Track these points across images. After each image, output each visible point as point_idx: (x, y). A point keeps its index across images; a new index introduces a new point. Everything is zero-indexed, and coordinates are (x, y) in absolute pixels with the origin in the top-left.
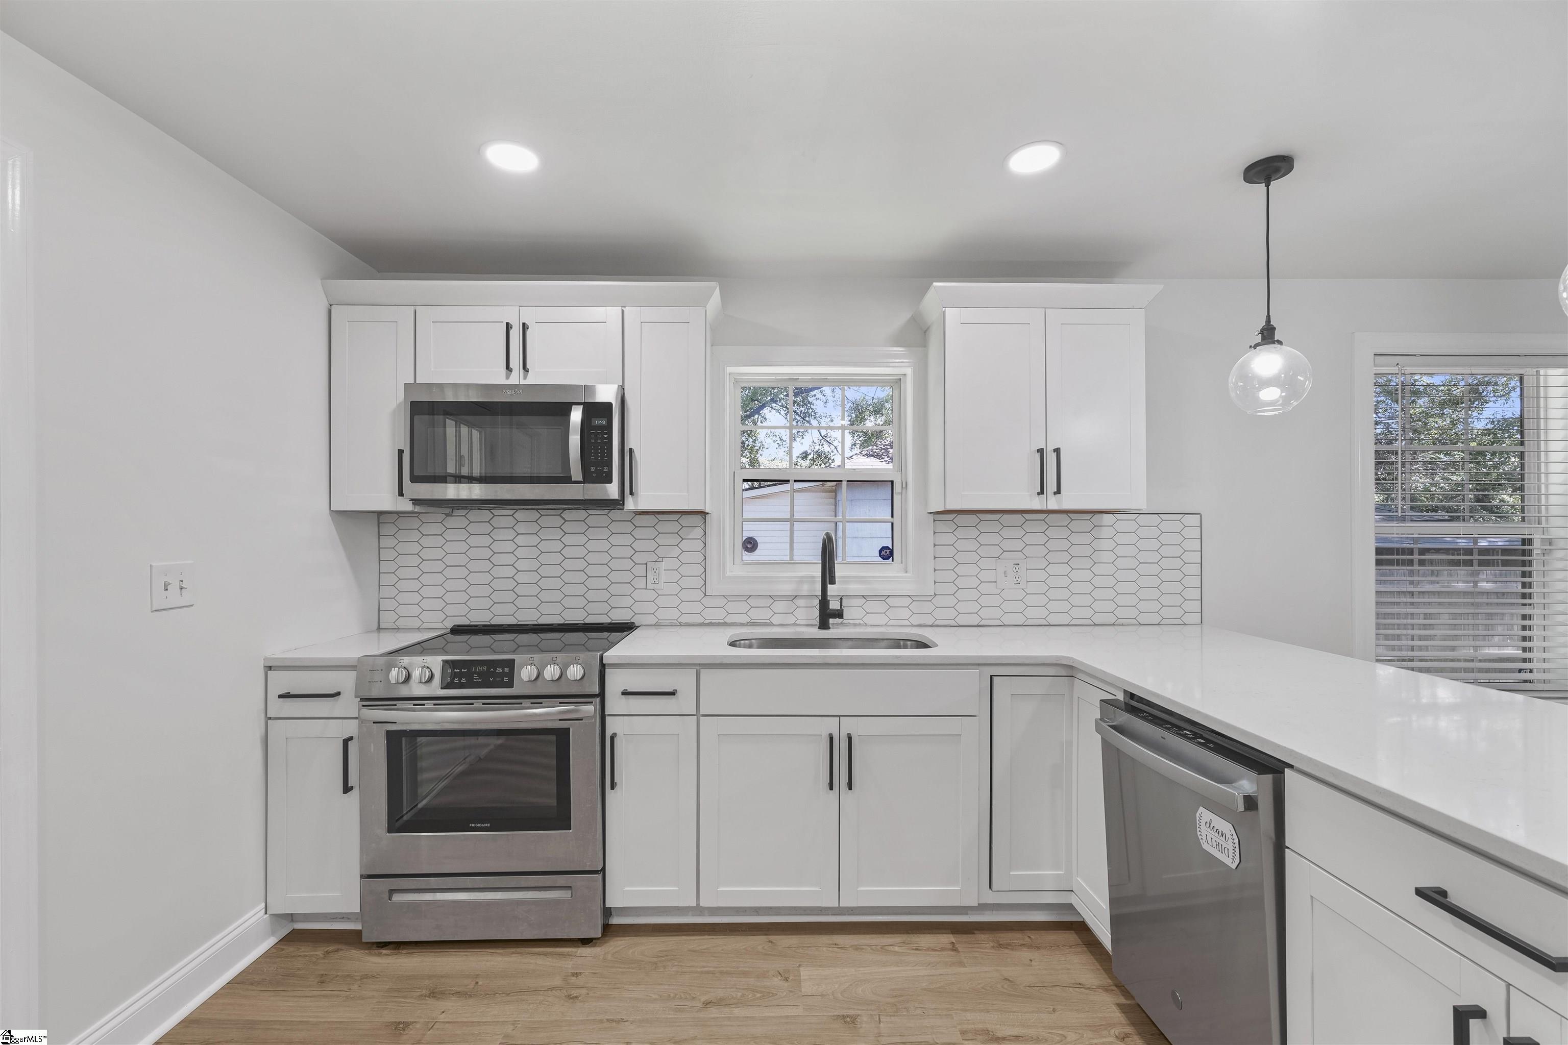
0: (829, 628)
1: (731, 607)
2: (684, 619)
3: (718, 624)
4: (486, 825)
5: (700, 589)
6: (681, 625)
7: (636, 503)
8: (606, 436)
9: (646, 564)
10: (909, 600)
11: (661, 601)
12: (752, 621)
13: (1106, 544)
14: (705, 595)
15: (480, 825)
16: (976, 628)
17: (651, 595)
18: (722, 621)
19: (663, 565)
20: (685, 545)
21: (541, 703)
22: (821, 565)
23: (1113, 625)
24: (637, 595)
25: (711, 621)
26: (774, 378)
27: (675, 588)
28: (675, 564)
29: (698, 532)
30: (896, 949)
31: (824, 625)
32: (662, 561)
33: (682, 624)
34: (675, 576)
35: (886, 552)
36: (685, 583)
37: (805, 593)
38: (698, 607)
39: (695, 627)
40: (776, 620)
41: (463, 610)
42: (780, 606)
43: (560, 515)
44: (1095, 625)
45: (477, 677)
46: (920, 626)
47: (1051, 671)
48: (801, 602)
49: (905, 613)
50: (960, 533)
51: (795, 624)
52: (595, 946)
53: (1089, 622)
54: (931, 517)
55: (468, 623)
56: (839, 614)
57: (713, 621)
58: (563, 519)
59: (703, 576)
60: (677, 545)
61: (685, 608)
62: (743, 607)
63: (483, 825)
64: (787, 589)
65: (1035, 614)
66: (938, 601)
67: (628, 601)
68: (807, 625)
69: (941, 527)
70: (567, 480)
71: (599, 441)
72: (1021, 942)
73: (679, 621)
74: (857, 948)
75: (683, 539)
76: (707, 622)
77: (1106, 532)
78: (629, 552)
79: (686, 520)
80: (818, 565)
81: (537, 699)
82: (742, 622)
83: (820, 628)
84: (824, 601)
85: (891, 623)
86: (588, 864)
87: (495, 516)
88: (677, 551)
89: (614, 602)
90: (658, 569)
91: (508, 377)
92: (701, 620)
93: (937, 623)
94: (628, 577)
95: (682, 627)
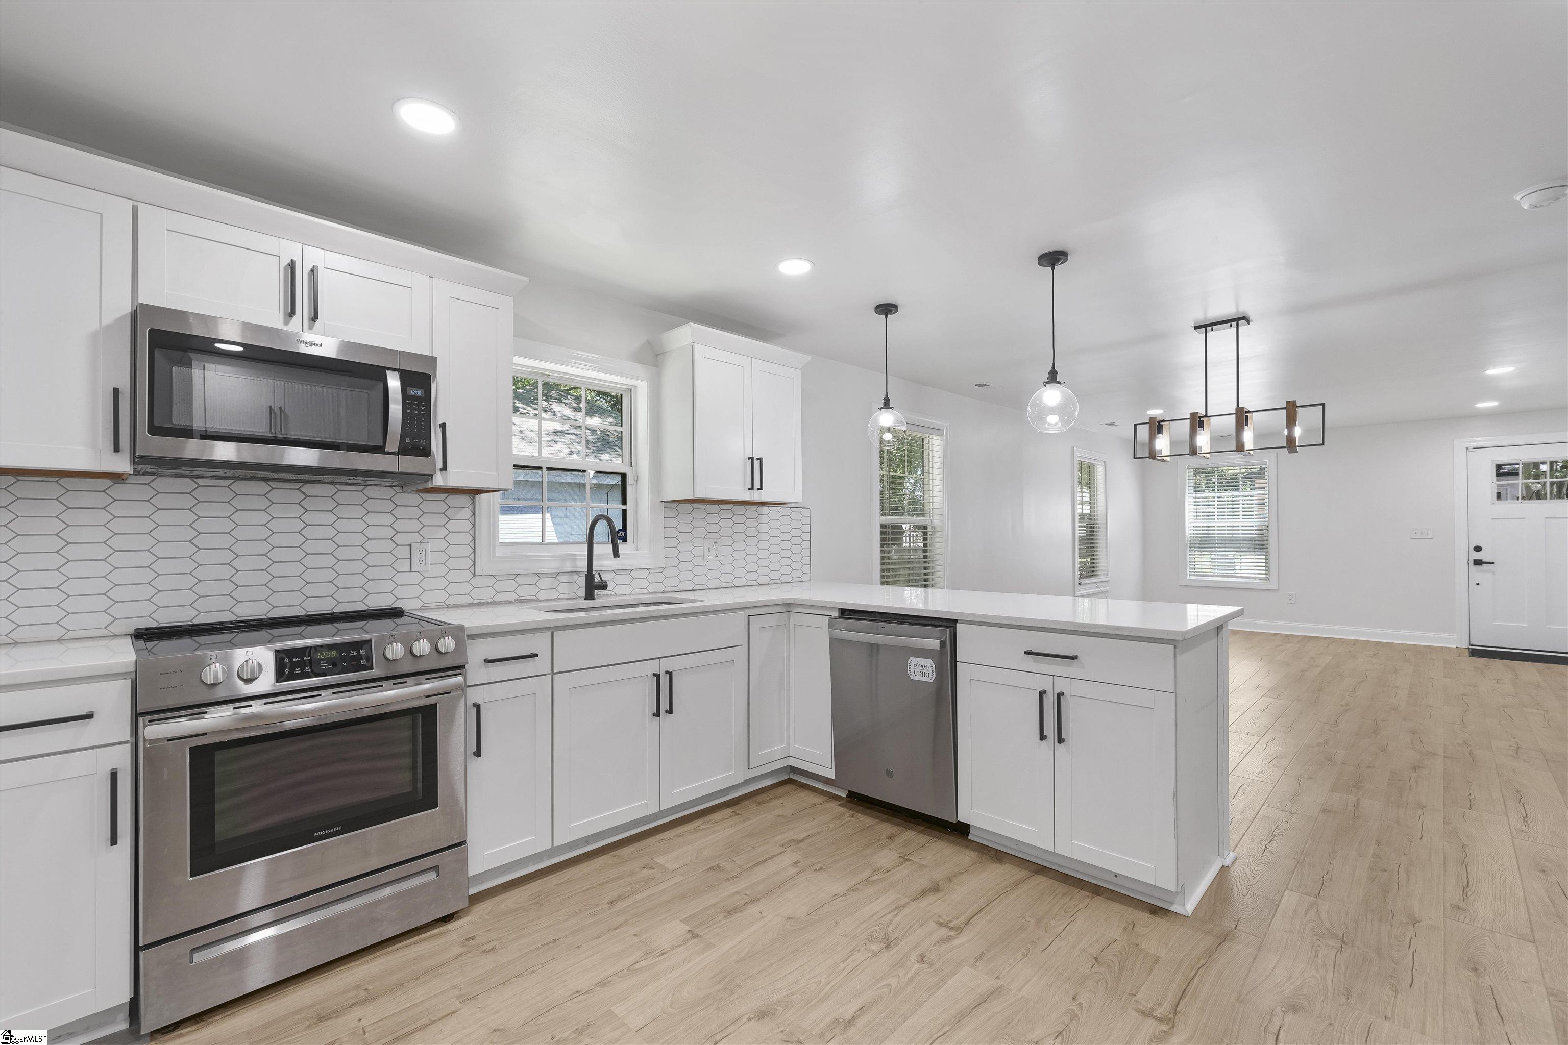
0: (594, 599)
1: (500, 586)
2: (452, 601)
3: (488, 604)
4: (337, 829)
5: (468, 569)
6: (448, 607)
7: (445, 479)
8: (423, 408)
9: (410, 545)
10: (646, 572)
11: (426, 584)
12: (520, 598)
13: (764, 528)
14: (474, 575)
15: (329, 831)
16: (691, 592)
17: (416, 578)
18: (492, 600)
19: (430, 546)
20: (451, 525)
21: (406, 682)
22: (587, 545)
23: (769, 584)
24: (399, 579)
25: (480, 601)
26: (529, 370)
27: (443, 570)
28: (442, 545)
29: (466, 513)
30: (704, 827)
31: (589, 596)
32: (428, 542)
33: (450, 606)
34: (443, 557)
35: (621, 534)
36: (452, 564)
37: (568, 570)
38: (466, 588)
39: (463, 608)
40: (541, 596)
41: (148, 608)
42: (545, 583)
43: (299, 489)
44: (760, 585)
45: (325, 663)
46: (655, 593)
47: (778, 609)
48: (563, 578)
49: (644, 584)
50: (681, 518)
51: (558, 599)
52: (460, 918)
53: (756, 583)
54: (662, 505)
55: (154, 625)
56: (604, 586)
57: (482, 601)
58: (304, 494)
59: (472, 557)
60: (444, 526)
61: (452, 589)
62: (512, 585)
63: (332, 830)
64: (553, 567)
65: (727, 579)
66: (667, 572)
67: (389, 586)
68: (569, 599)
69: (670, 513)
70: (379, 449)
71: (416, 412)
72: (769, 798)
73: (447, 602)
74: (679, 836)
75: (450, 520)
76: (475, 602)
77: (765, 519)
78: (389, 532)
79: (454, 500)
80: (585, 545)
81: (398, 678)
82: (511, 600)
83: (586, 599)
84: (589, 575)
85: (635, 592)
86: (455, 837)
87: (200, 486)
88: (443, 532)
89: (370, 587)
90: (424, 550)
91: (286, 323)
92: (470, 601)
93: (667, 589)
94: (388, 559)
95: (450, 609)
